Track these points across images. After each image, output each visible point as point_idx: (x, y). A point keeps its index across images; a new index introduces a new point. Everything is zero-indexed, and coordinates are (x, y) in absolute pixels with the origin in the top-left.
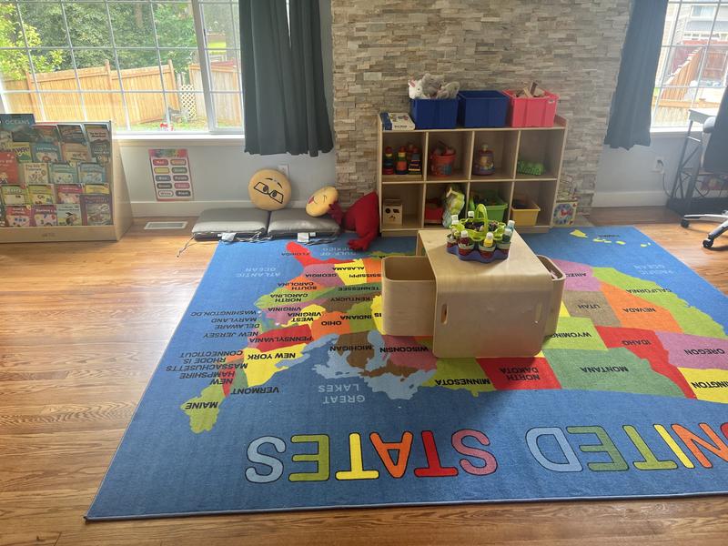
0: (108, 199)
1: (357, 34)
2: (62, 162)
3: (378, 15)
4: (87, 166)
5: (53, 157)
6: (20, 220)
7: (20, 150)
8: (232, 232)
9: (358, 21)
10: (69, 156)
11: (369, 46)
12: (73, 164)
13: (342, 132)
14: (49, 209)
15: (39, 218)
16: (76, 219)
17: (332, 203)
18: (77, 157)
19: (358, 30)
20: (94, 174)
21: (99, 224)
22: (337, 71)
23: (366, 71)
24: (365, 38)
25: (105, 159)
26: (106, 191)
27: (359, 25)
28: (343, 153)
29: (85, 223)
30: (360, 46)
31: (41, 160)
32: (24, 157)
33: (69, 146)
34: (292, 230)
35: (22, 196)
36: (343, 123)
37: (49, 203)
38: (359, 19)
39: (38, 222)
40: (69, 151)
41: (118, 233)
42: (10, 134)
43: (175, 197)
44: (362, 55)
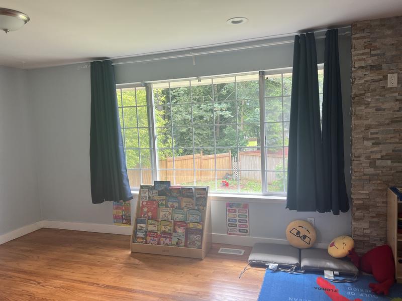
0: (201, 232)
1: (370, 136)
2: (180, 208)
3: (388, 124)
4: (192, 211)
5: (176, 205)
6: (153, 240)
7: (160, 200)
8: (275, 263)
9: (372, 128)
10: (184, 205)
11: (380, 144)
12: (185, 210)
13: (358, 199)
14: (168, 235)
15: (163, 240)
16: (182, 242)
17: (350, 249)
18: (188, 206)
19: (372, 134)
20: (195, 216)
21: (194, 247)
22: (355, 159)
23: (378, 159)
24: (378, 138)
25: (202, 208)
26: (200, 227)
27: (372, 131)
28: (358, 214)
29: (186, 246)
30: (373, 144)
31: (169, 206)
32: (162, 204)
33: (185, 199)
34: (320, 268)
35: (157, 227)
36: (358, 193)
37: (169, 231)
38: (372, 127)
39: (162, 242)
40: (185, 202)
41: (203, 254)
42: (157, 192)
43: (238, 233)
44: (375, 149)
